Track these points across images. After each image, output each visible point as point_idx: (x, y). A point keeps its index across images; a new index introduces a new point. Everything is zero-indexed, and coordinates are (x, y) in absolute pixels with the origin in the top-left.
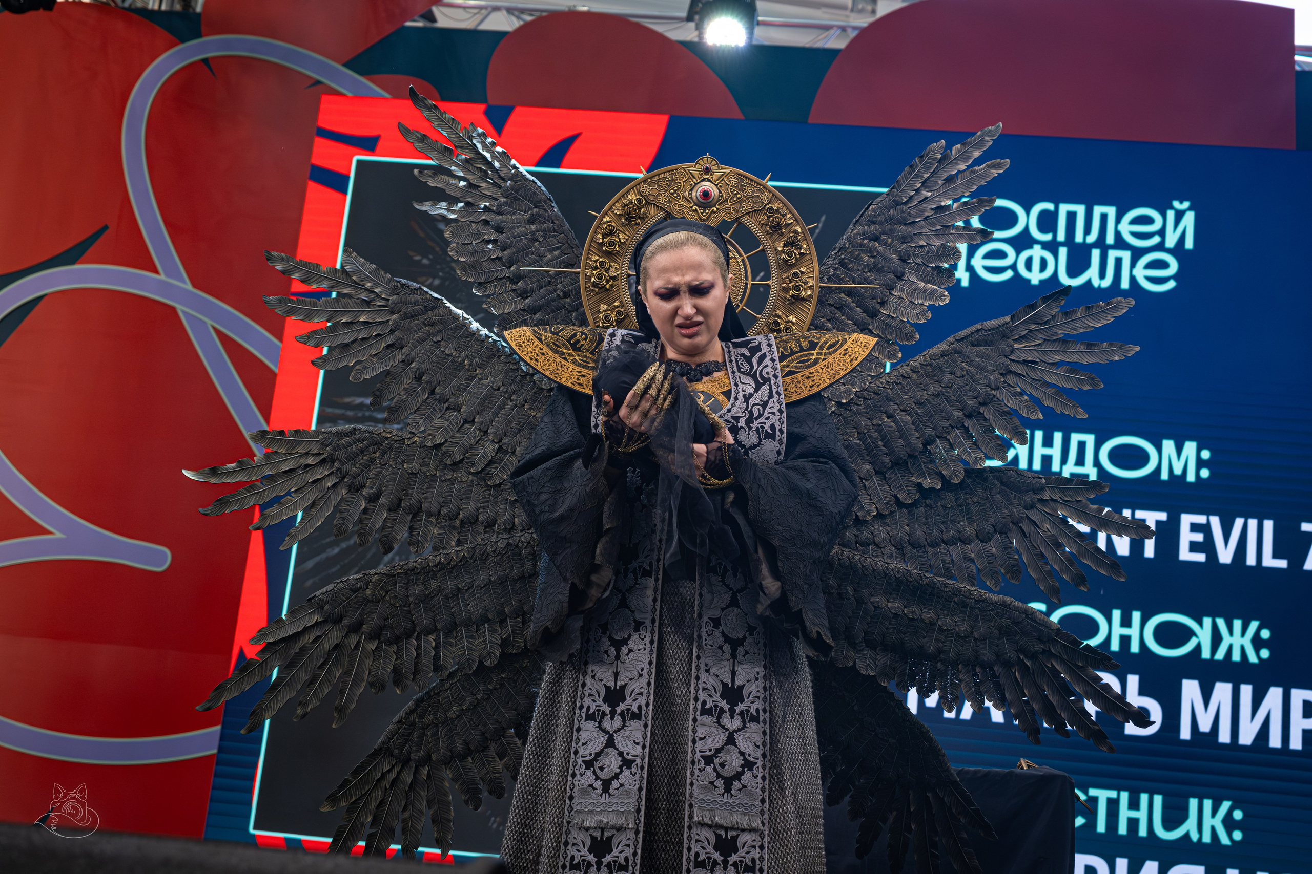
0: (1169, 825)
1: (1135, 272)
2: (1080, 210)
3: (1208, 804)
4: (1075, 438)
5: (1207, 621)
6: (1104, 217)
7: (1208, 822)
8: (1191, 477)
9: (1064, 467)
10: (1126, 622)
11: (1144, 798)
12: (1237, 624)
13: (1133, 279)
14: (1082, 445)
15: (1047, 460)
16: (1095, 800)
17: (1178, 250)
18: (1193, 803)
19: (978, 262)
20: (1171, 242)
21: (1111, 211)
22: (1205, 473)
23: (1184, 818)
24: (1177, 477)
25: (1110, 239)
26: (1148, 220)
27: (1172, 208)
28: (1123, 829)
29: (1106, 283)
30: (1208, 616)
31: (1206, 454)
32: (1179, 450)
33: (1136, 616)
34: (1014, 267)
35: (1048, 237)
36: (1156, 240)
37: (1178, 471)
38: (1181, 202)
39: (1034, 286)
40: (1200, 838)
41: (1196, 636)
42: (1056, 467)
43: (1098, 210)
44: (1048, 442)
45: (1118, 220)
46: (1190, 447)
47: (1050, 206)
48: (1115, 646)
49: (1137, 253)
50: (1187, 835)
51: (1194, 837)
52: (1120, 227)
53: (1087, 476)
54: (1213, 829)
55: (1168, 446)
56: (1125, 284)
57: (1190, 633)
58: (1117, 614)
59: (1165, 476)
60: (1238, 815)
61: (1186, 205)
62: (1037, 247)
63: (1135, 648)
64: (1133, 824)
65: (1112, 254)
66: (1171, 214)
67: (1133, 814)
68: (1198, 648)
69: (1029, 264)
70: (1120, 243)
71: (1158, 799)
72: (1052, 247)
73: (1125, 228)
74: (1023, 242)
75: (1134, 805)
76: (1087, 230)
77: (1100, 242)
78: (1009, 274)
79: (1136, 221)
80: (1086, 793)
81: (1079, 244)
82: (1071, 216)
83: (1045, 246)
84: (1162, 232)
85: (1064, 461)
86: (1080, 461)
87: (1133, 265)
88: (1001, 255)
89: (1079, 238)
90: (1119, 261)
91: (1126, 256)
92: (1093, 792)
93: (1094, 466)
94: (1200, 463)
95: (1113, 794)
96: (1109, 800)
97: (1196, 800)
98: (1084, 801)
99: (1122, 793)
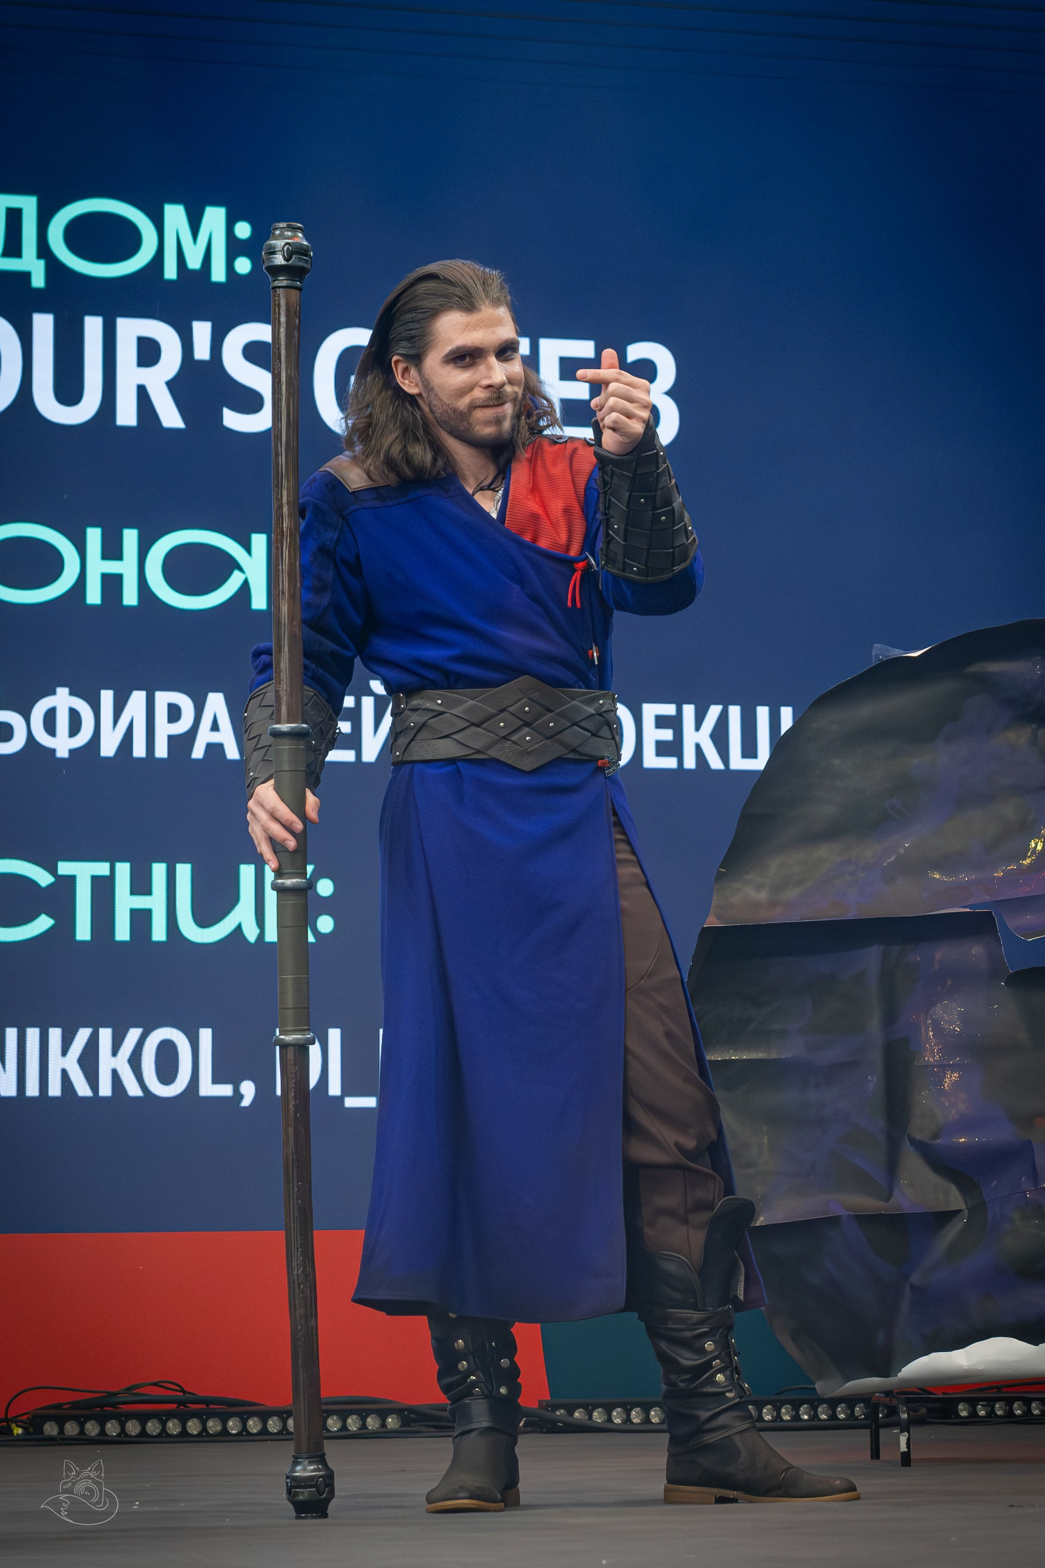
0: (205, 915)
5: (258, 540)
7: (274, 903)
8: (218, 274)
10: (112, 550)
11: (159, 870)
14: (14, 217)
16: (72, 879)
18: (246, 874)
22: (243, 265)
23: (233, 899)
24: (194, 272)
28: (122, 932)
30: (259, 530)
31: (243, 230)
32: (195, 223)
33: (130, 538)
37: (194, 262)
40: (261, 935)
41: (241, 570)
46: (215, 217)
48: (94, 596)
50: (238, 931)
51: (251, 933)
53: (26, 276)
55: (175, 215)
57: (230, 565)
58: (94, 536)
59: (170, 272)
60: (326, 887)
63: (130, 597)
64: (141, 919)
67: (141, 902)
68: (245, 589)
71: (184, 871)
75: (141, 885)
80: (53, 870)
86: (13, 247)
92: (65, 868)
93: (40, 256)
94: (235, 248)
95: (102, 868)
96: (96, 880)
97: (253, 867)
98: (50, 886)
99: (118, 865)
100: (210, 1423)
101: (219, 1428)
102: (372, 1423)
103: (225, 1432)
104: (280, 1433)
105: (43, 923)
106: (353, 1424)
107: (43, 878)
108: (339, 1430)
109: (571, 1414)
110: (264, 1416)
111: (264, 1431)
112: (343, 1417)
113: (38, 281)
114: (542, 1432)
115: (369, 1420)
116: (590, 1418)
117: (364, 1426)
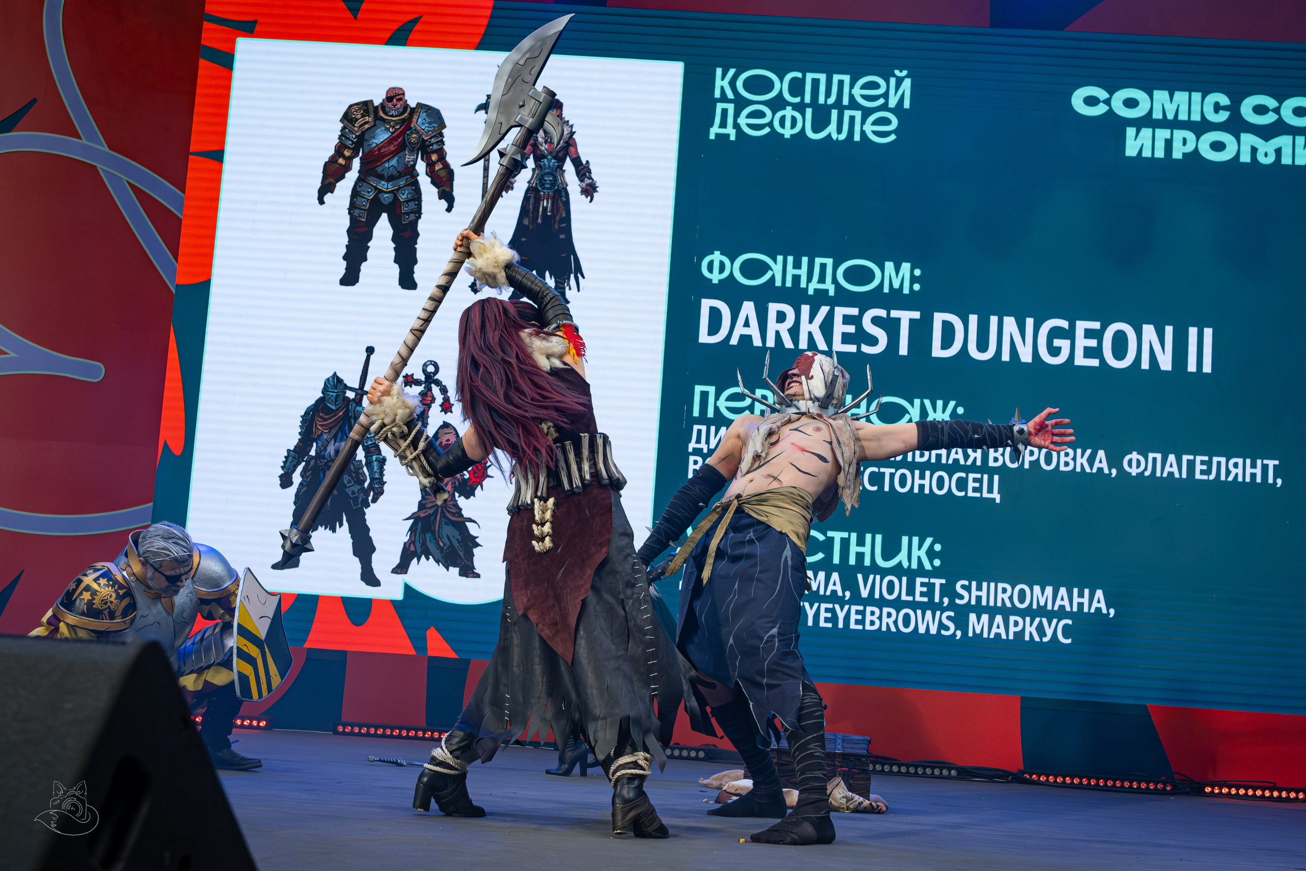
0: (886, 557)
1: (865, 128)
2: (822, 77)
3: (916, 540)
4: (818, 261)
5: (917, 402)
6: (841, 83)
7: (915, 553)
8: (906, 291)
9: (810, 284)
11: (868, 537)
12: (940, 403)
13: (863, 133)
14: (823, 267)
15: (796, 278)
16: (832, 539)
17: (898, 110)
18: (905, 540)
19: (743, 121)
20: (893, 102)
21: (847, 78)
23: (898, 550)
24: (896, 289)
25: (846, 101)
26: (875, 86)
27: (894, 75)
28: (852, 561)
29: (842, 137)
30: (917, 398)
31: (917, 272)
32: (897, 271)
34: (770, 125)
35: (798, 100)
36: (881, 101)
37: (896, 285)
38: (901, 71)
39: (787, 139)
40: (910, 567)
41: (909, 414)
42: (803, 285)
43: (836, 78)
44: (797, 265)
45: (852, 86)
46: (906, 267)
47: (799, 75)
49: (867, 112)
50: (900, 563)
51: (905, 564)
52: (853, 92)
53: (827, 291)
54: (919, 558)
55: (889, 266)
56: (857, 138)
57: (905, 411)
59: (886, 290)
60: (938, 547)
61: (905, 73)
62: (789, 108)
64: (860, 556)
65: (847, 114)
66: (893, 81)
67: (860, 549)
69: (782, 124)
70: (854, 105)
71: (879, 538)
72: (800, 108)
73: (857, 92)
74: (777, 104)
75: (861, 542)
76: (828, 94)
77: (838, 104)
78: (767, 130)
79: (865, 86)
80: (825, 534)
81: (821, 105)
82: (816, 82)
83: (795, 107)
84: (886, 95)
85: (809, 279)
86: (822, 280)
87: (863, 122)
88: (760, 114)
89: (821, 100)
90: (852, 119)
91: (858, 114)
92: (830, 534)
93: (832, 283)
94: (913, 279)
95: (845, 535)
96: (842, 539)
97: (907, 537)
98: (823, 541)
99: (852, 534)
100: (877, 766)
101: (880, 769)
102: (945, 772)
103: (883, 771)
104: (906, 773)
105: (820, 556)
106: (937, 772)
107: (821, 537)
108: (931, 774)
109: (1031, 776)
110: (899, 766)
111: (899, 772)
112: (933, 768)
113: (832, 293)
114: (1018, 783)
115: (944, 771)
116: (1039, 779)
117: (941, 773)
